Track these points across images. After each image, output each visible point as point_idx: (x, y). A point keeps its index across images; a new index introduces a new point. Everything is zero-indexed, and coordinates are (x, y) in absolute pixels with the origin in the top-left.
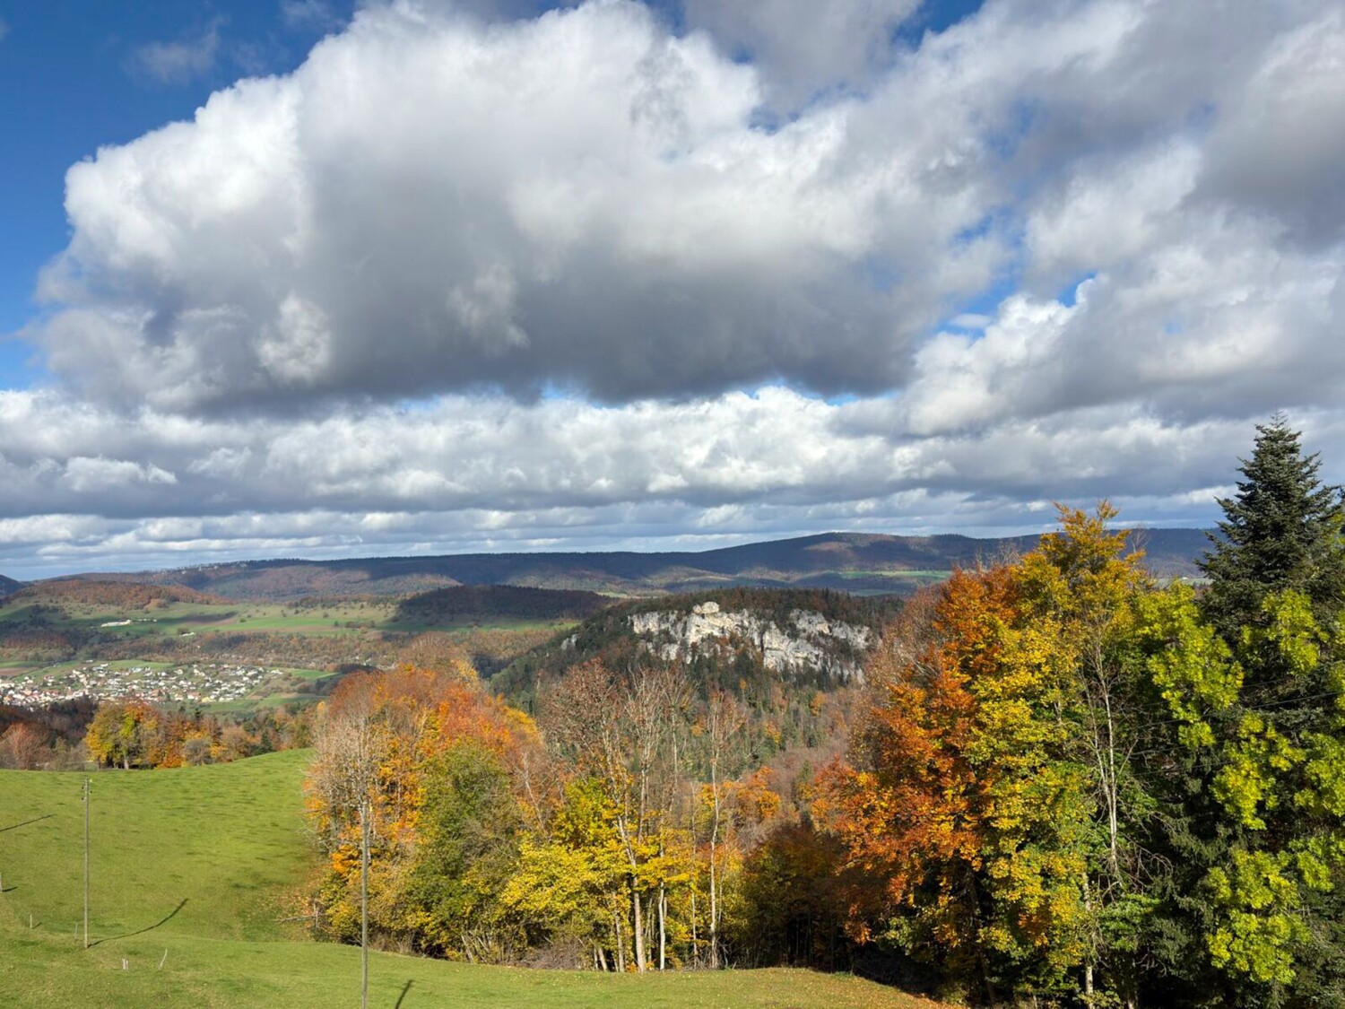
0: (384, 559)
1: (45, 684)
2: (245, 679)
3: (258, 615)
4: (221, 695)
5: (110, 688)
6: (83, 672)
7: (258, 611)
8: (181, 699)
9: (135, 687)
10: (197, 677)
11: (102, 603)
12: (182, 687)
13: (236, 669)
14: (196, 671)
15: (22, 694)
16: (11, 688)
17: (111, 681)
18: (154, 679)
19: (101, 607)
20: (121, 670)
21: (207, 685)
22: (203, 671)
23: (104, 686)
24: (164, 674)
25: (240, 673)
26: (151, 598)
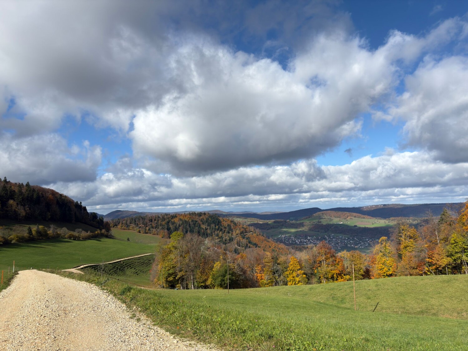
0: (429, 204)
1: (318, 239)
2: (368, 242)
3: (377, 222)
4: (360, 246)
5: (333, 241)
6: (327, 236)
7: (378, 221)
8: (350, 246)
9: (339, 241)
10: (356, 240)
11: (336, 217)
12: (351, 243)
13: (366, 239)
14: (355, 238)
15: (313, 241)
16: (311, 239)
17: (334, 239)
18: (344, 240)
19: (335, 218)
20: (336, 237)
21: (358, 242)
22: (357, 238)
23: (332, 240)
24: (347, 238)
25: (367, 240)
26: (348, 216)
